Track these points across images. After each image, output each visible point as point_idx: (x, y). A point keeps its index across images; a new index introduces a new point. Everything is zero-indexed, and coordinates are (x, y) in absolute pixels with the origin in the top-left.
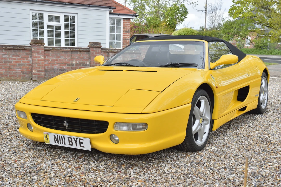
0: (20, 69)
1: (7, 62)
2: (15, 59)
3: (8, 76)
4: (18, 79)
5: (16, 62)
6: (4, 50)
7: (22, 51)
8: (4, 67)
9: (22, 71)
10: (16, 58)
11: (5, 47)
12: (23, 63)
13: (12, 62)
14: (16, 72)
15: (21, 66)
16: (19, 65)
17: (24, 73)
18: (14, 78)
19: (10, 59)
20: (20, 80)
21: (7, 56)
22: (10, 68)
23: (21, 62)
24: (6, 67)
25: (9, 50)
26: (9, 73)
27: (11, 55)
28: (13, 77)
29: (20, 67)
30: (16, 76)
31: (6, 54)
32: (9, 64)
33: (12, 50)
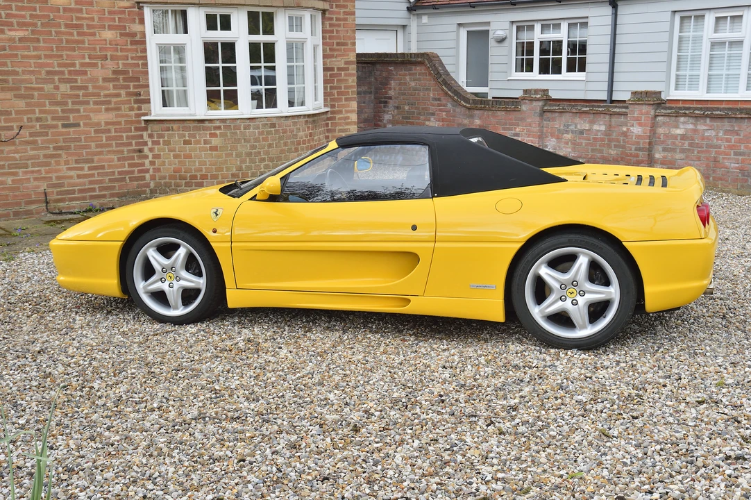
0: (737, 165)
1: (711, 146)
2: (728, 140)
3: (711, 179)
4: (730, 187)
5: (731, 147)
6: (708, 120)
7: (746, 120)
8: (704, 157)
9: (742, 170)
10: (731, 139)
11: (709, 113)
12: (746, 150)
13: (723, 148)
14: (728, 172)
15: (740, 158)
16: (736, 154)
17: (746, 174)
18: (722, 184)
19: (717, 139)
20: (733, 191)
21: (713, 133)
22: (715, 160)
23: (742, 148)
24: (707, 159)
25: (718, 120)
26: (714, 171)
27: (722, 132)
28: (720, 182)
29: (738, 160)
30: (727, 181)
31: (712, 128)
32: (716, 152)
33: (726, 120)
